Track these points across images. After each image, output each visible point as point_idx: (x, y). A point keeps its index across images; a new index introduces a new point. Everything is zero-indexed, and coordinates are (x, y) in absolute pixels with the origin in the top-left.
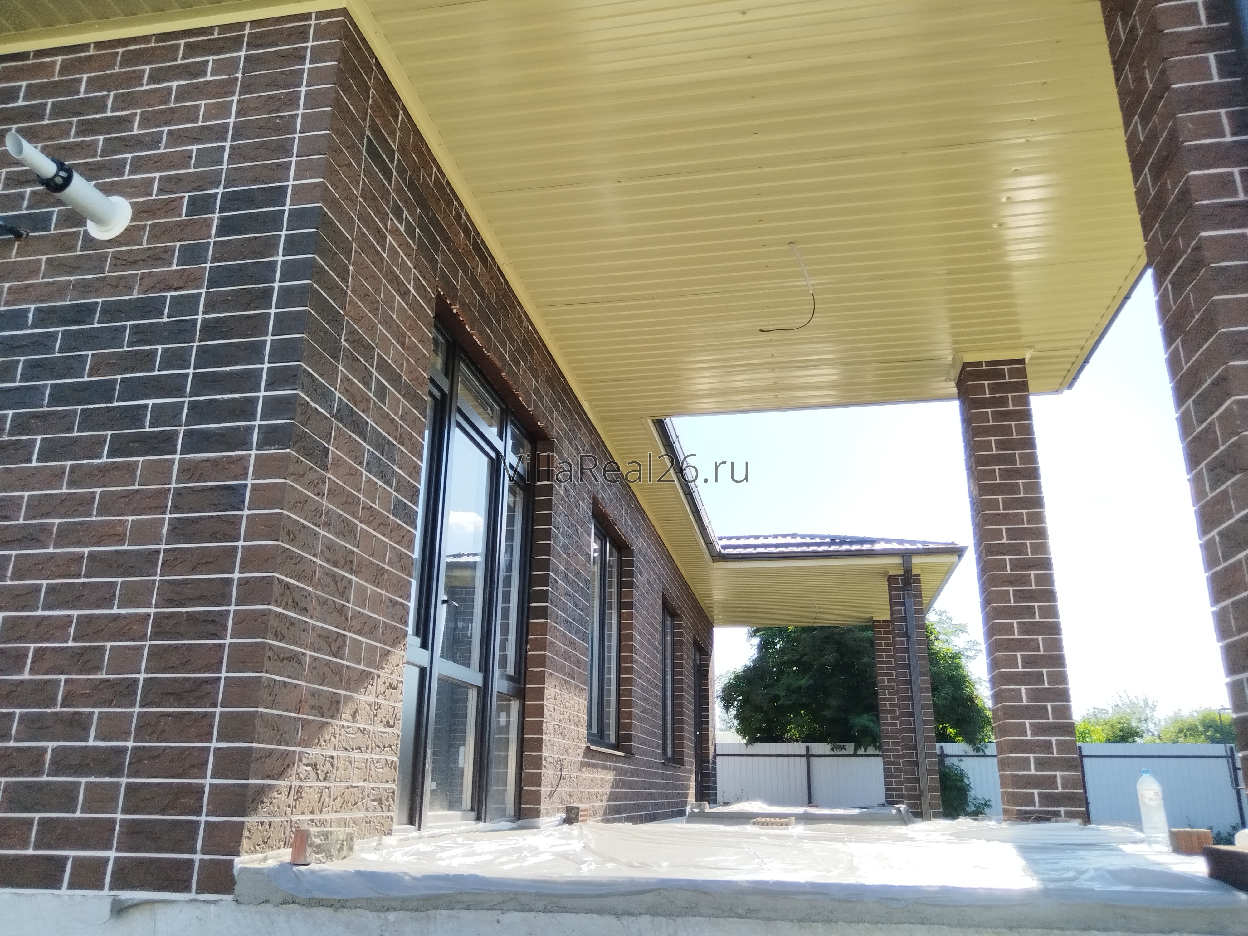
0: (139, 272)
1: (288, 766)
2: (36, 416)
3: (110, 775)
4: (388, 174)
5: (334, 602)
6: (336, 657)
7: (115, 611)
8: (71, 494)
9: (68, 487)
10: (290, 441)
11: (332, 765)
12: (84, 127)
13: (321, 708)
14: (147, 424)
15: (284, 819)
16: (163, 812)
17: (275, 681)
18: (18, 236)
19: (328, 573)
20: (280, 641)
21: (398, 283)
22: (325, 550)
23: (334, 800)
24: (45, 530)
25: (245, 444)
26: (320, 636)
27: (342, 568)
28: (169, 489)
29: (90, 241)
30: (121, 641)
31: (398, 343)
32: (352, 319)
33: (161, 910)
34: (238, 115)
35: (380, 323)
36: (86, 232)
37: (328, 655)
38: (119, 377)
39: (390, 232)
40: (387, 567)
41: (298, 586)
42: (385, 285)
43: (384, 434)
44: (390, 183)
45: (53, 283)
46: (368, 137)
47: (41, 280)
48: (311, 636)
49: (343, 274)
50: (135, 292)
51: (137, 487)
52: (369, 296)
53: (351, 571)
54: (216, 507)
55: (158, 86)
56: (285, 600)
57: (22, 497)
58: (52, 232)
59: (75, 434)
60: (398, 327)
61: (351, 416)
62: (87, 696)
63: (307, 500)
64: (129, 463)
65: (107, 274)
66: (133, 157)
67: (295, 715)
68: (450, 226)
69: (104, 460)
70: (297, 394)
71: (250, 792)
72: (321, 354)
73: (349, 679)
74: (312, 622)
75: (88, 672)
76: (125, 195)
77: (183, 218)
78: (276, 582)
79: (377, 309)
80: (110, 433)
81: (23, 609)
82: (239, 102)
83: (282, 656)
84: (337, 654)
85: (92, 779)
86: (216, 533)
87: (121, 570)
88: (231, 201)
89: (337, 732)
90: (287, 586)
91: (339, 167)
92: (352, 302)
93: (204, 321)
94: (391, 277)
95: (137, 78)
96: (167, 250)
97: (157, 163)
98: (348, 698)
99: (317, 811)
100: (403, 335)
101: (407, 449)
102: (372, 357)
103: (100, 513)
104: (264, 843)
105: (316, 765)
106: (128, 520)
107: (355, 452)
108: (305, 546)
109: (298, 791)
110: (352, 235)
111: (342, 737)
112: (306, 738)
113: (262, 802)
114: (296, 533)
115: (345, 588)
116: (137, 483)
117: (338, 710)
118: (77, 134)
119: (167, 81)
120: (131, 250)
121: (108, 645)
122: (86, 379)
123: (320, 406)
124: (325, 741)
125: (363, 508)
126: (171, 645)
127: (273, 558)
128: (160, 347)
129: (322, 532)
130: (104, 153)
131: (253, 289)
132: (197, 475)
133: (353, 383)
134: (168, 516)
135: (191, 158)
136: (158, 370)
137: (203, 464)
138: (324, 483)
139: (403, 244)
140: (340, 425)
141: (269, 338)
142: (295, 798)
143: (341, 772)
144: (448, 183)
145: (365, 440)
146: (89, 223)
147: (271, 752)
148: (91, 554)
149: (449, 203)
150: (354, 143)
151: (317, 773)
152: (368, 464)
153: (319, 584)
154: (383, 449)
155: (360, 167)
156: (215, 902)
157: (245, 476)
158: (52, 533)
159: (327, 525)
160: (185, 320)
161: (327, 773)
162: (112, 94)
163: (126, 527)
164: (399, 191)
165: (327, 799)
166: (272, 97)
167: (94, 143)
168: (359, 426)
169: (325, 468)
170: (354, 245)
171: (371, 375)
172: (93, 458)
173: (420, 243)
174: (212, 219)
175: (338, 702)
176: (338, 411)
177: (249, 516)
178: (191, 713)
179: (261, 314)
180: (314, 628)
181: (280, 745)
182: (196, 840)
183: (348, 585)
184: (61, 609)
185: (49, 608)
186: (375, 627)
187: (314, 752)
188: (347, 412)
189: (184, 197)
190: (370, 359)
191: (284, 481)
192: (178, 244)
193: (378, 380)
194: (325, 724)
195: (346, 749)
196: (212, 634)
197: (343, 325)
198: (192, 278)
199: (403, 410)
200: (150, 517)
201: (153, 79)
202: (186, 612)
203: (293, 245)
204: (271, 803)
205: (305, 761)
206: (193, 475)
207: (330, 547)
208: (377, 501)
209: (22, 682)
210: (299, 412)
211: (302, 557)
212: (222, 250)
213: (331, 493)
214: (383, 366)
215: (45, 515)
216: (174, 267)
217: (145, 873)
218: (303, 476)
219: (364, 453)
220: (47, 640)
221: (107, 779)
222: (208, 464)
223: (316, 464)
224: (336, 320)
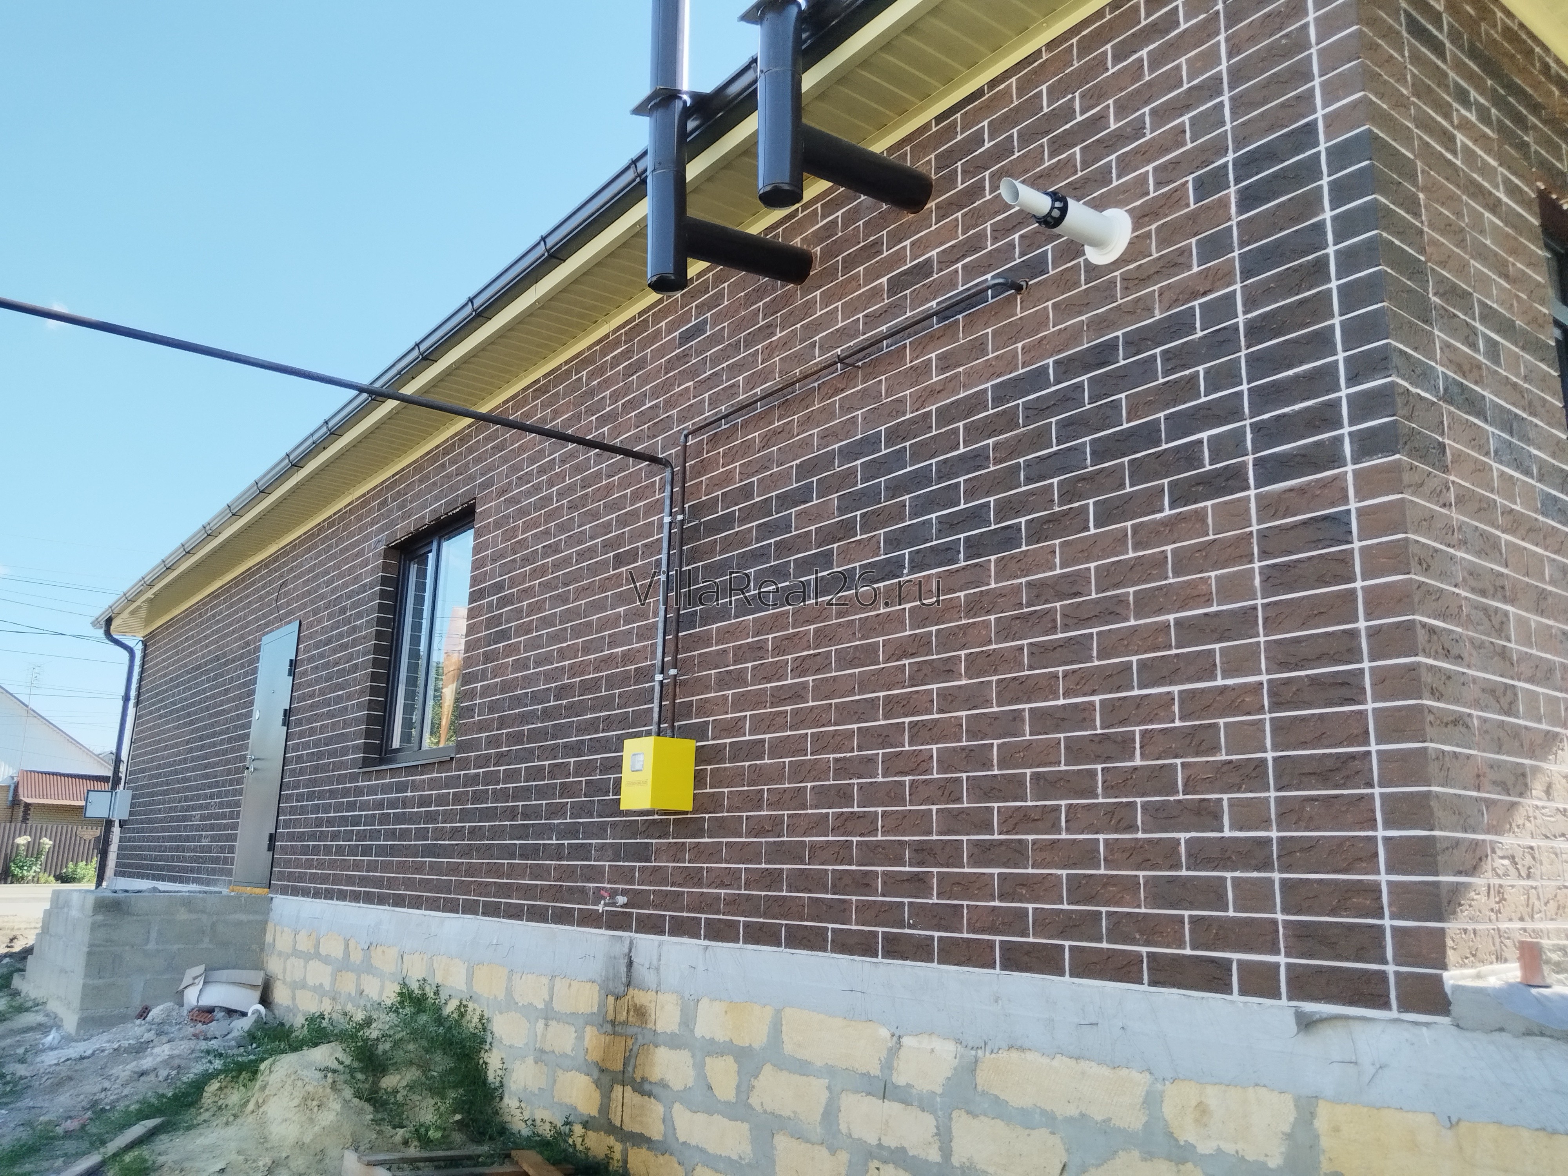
0: (1156, 288)
1: (1480, 859)
2: (1083, 478)
3: (1258, 869)
4: (1438, 48)
5: (1492, 643)
6: (1509, 716)
7: (1220, 682)
8: (1139, 557)
9: (1135, 549)
10: (1397, 443)
11: (1534, 858)
12: (1056, 145)
13: (1504, 783)
14: (1207, 461)
15: (1490, 926)
16: (1333, 912)
17: (1443, 752)
18: (1019, 289)
19: (1477, 607)
20: (1439, 700)
21: (1484, 195)
22: (1467, 576)
23: (1546, 904)
24: (1121, 601)
25: (1336, 460)
26: (1483, 690)
27: (1493, 597)
28: (1251, 532)
29: (1093, 270)
30: (1234, 716)
31: (1500, 277)
32: (1437, 263)
33: (1357, 1027)
34: (1230, 56)
35: (1472, 257)
36: (1086, 260)
37: (1499, 714)
38: (1161, 415)
39: (1458, 128)
40: (1550, 588)
41: (1445, 629)
42: (1467, 204)
43: (1509, 406)
44: (1444, 61)
45: (1065, 329)
46: (1405, 11)
47: (1052, 330)
48: (1473, 691)
49: (1413, 207)
50: (1157, 312)
51: (1211, 537)
52: (1450, 225)
53: (1505, 600)
54: (1317, 543)
55: (1125, 63)
56: (1434, 648)
57: (1089, 569)
58: (1051, 273)
59: (1128, 490)
60: (1496, 254)
61: (1462, 393)
62: (1211, 781)
63: (1432, 517)
64: (1196, 511)
65: (1120, 302)
66: (1118, 158)
67: (1475, 794)
68: (1536, 85)
69: (1167, 512)
70: (1392, 382)
71: (1444, 891)
72: (1410, 322)
73: (1532, 744)
74: (1471, 672)
75: (1206, 753)
76: (1118, 204)
77: (1192, 207)
78: (1419, 626)
79: (1464, 240)
80: (1166, 481)
81: (1118, 689)
82: (1227, 40)
83: (1445, 720)
84: (1509, 711)
85: (1238, 874)
86: (1322, 576)
87: (1216, 636)
88: (1246, 165)
89: (1531, 814)
90: (1432, 631)
91: (1380, 67)
92: (1433, 242)
93: (1247, 323)
94: (1472, 190)
95: (1100, 64)
96: (1182, 252)
97: (1145, 154)
98: (1535, 770)
99: (1527, 918)
100: (1505, 263)
101: (1542, 420)
102: (1472, 308)
103: (1176, 574)
104: (1474, 955)
105: (1513, 857)
106: (1210, 577)
107: (1477, 440)
108: (1442, 576)
109: (1499, 892)
110: (1412, 151)
111: (1539, 821)
112: (1495, 823)
113: (1460, 905)
114: (1429, 560)
115: (1502, 623)
116: (1211, 532)
117: (1526, 785)
118: (1052, 156)
119: (1135, 52)
120: (1140, 265)
121: (1221, 721)
122: (1125, 426)
123: (1423, 390)
124: (1518, 827)
125: (1503, 514)
126: (1296, 717)
127: (1408, 596)
128: (1201, 369)
129: (1460, 554)
130: (1085, 165)
131: (1300, 265)
132: (1282, 509)
133: (1456, 349)
134: (1257, 565)
135: (1184, 131)
136: (1205, 396)
137: (1286, 496)
138: (1448, 489)
139: (1480, 138)
140: (1452, 409)
141: (1337, 321)
142: (1497, 899)
143: (1546, 868)
144: (1522, 26)
145: (1486, 421)
146: (1087, 249)
147: (1457, 842)
148: (1177, 622)
149: (1529, 53)
150: (1391, 28)
151: (1517, 869)
152: (1496, 452)
153: (1469, 622)
154: (1511, 427)
155: (1403, 56)
156: (1427, 1024)
157: (1345, 500)
158: (1129, 604)
159: (1463, 544)
160: (1224, 328)
161: (1530, 868)
162: (1077, 94)
163: (1210, 585)
164: (1459, 66)
165: (1537, 903)
166: (1269, 15)
167: (1071, 159)
168: (1474, 405)
169: (1445, 470)
170: (1419, 164)
171: (1475, 332)
172: (1154, 513)
173: (1501, 129)
174: (1228, 196)
175: (1524, 775)
176: (1446, 390)
177: (1362, 549)
178: (1342, 795)
179: (1319, 293)
180: (1475, 680)
181: (1466, 832)
182: (1384, 948)
183: (1504, 619)
184: (1158, 686)
185: (1146, 687)
186: (1551, 670)
187: (1508, 841)
188: (1457, 390)
189: (1187, 182)
190: (1468, 310)
191: (1400, 496)
192: (1193, 240)
193: (1485, 336)
194: (1513, 805)
195: (1547, 837)
196: (1346, 700)
197: (1427, 275)
198: (1219, 276)
199: (1526, 367)
200: (1235, 569)
201: (1117, 59)
202: (1307, 676)
203: (1340, 193)
204: (1470, 906)
205: (1500, 853)
206: (1276, 511)
207: (1473, 572)
208: (1518, 501)
209: (1135, 769)
210: (1400, 405)
211: (1442, 590)
212: (1249, 231)
213: (1461, 500)
214: (1489, 316)
215: (1117, 586)
216: (1196, 269)
217: (1328, 983)
218: (1422, 485)
219: (1488, 439)
220: (1151, 722)
221: (1255, 874)
222: (1292, 494)
223: (1433, 466)
224: (1416, 271)
